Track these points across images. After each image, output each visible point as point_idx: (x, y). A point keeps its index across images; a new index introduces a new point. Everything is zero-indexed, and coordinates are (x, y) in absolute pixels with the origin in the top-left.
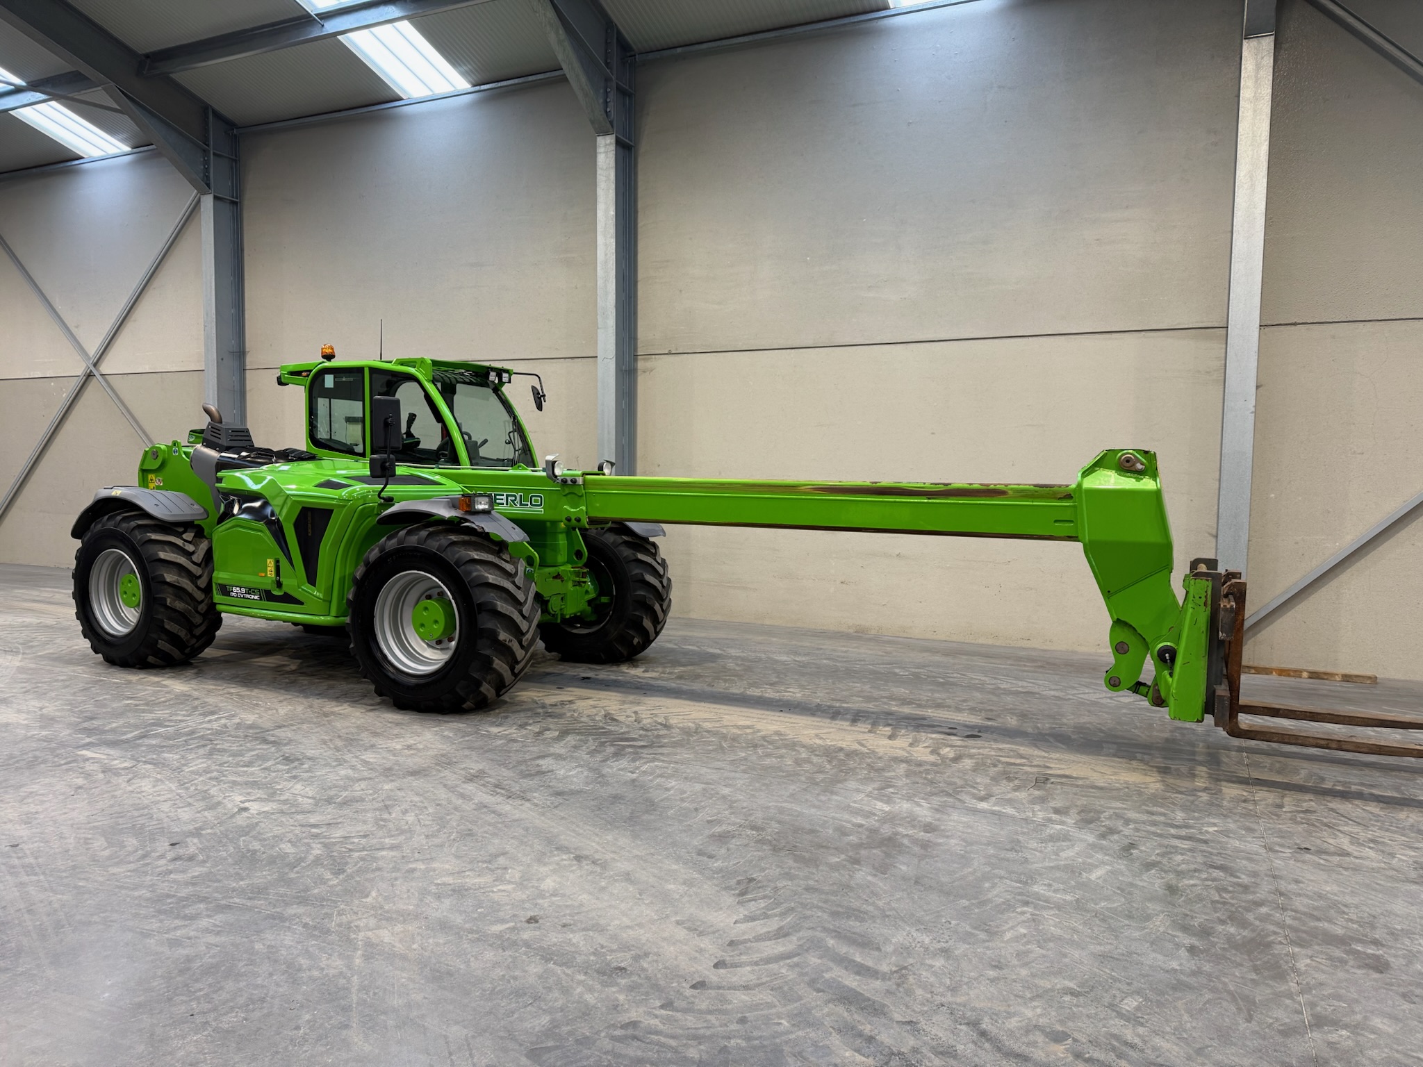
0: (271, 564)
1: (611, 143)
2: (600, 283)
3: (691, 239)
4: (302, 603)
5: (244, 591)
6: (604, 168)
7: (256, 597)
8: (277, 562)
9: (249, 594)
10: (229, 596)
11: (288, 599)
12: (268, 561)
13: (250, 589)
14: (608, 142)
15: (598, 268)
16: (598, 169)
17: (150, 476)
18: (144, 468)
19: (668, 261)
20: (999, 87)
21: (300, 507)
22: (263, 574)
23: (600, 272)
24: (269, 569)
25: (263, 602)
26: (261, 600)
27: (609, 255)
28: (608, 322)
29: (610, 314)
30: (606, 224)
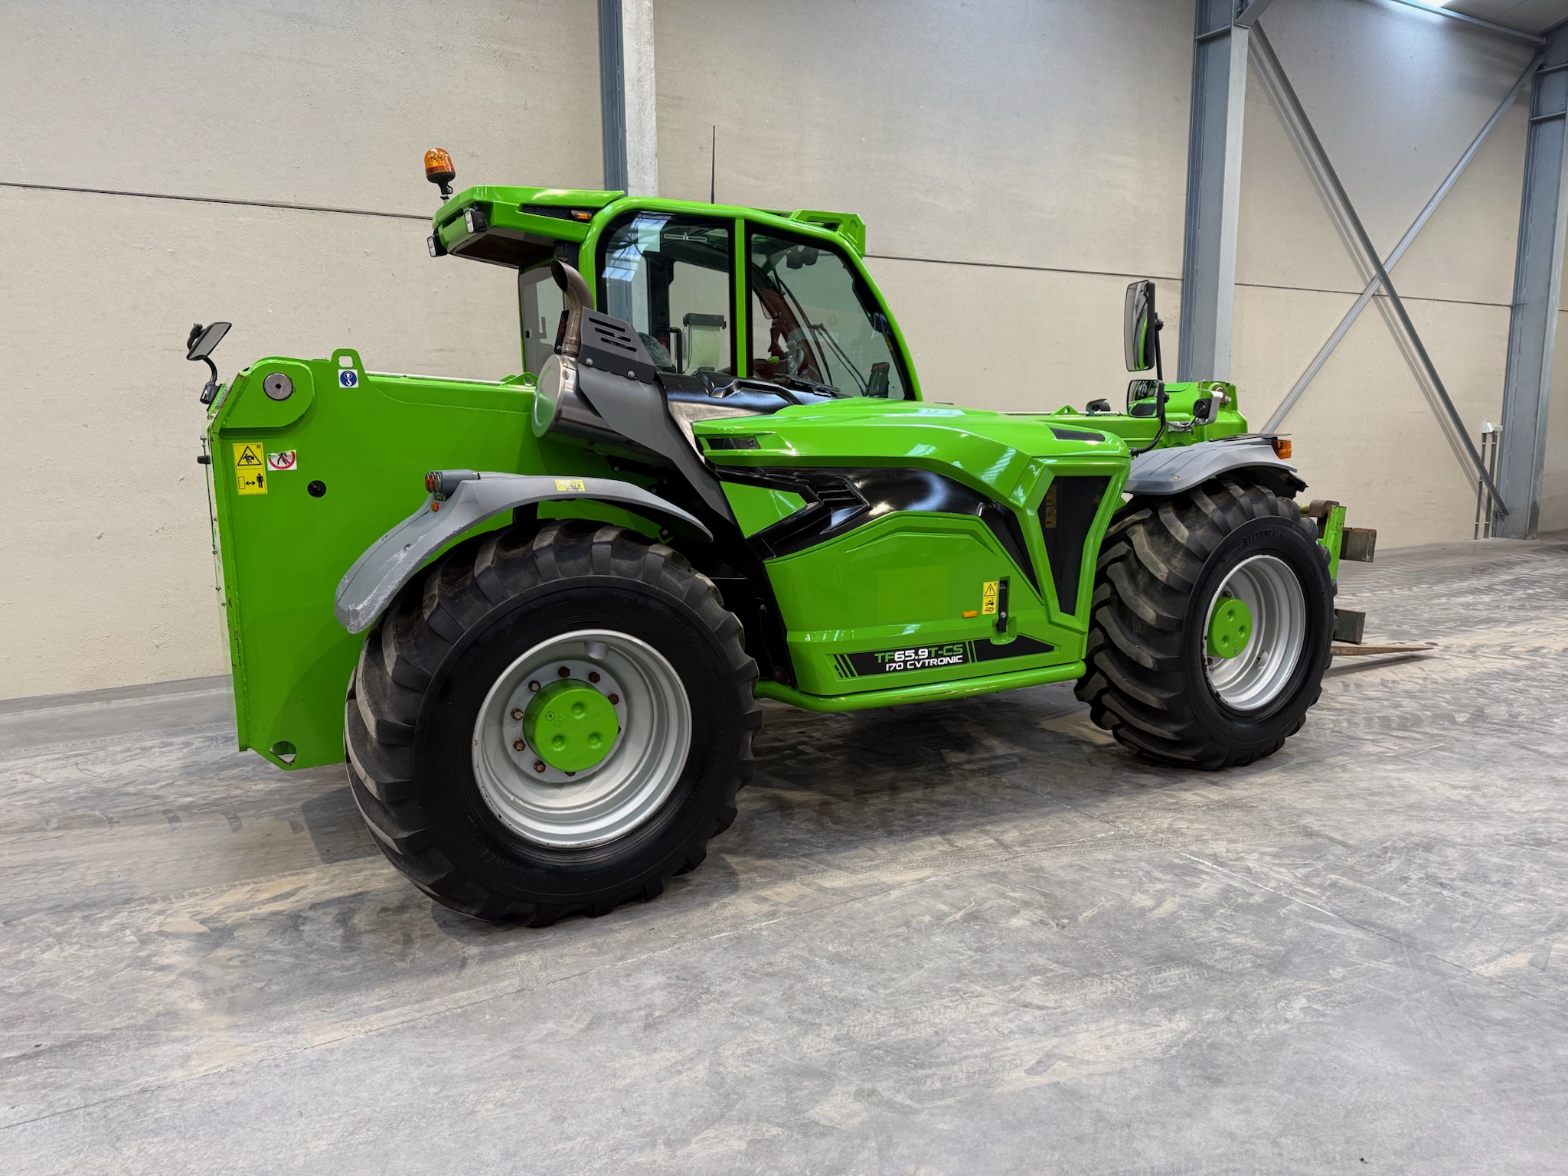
0: (990, 591)
4: (1046, 648)
5: (924, 653)
7: (954, 660)
8: (1004, 583)
9: (937, 656)
10: (885, 672)
11: (1026, 646)
12: (986, 585)
13: (941, 647)
17: (238, 449)
18: (230, 425)
21: (1052, 477)
22: (973, 613)
24: (986, 600)
25: (970, 665)
26: (965, 660)
27: (644, 71)
28: (646, 178)
29: (648, 166)
30: (637, 18)
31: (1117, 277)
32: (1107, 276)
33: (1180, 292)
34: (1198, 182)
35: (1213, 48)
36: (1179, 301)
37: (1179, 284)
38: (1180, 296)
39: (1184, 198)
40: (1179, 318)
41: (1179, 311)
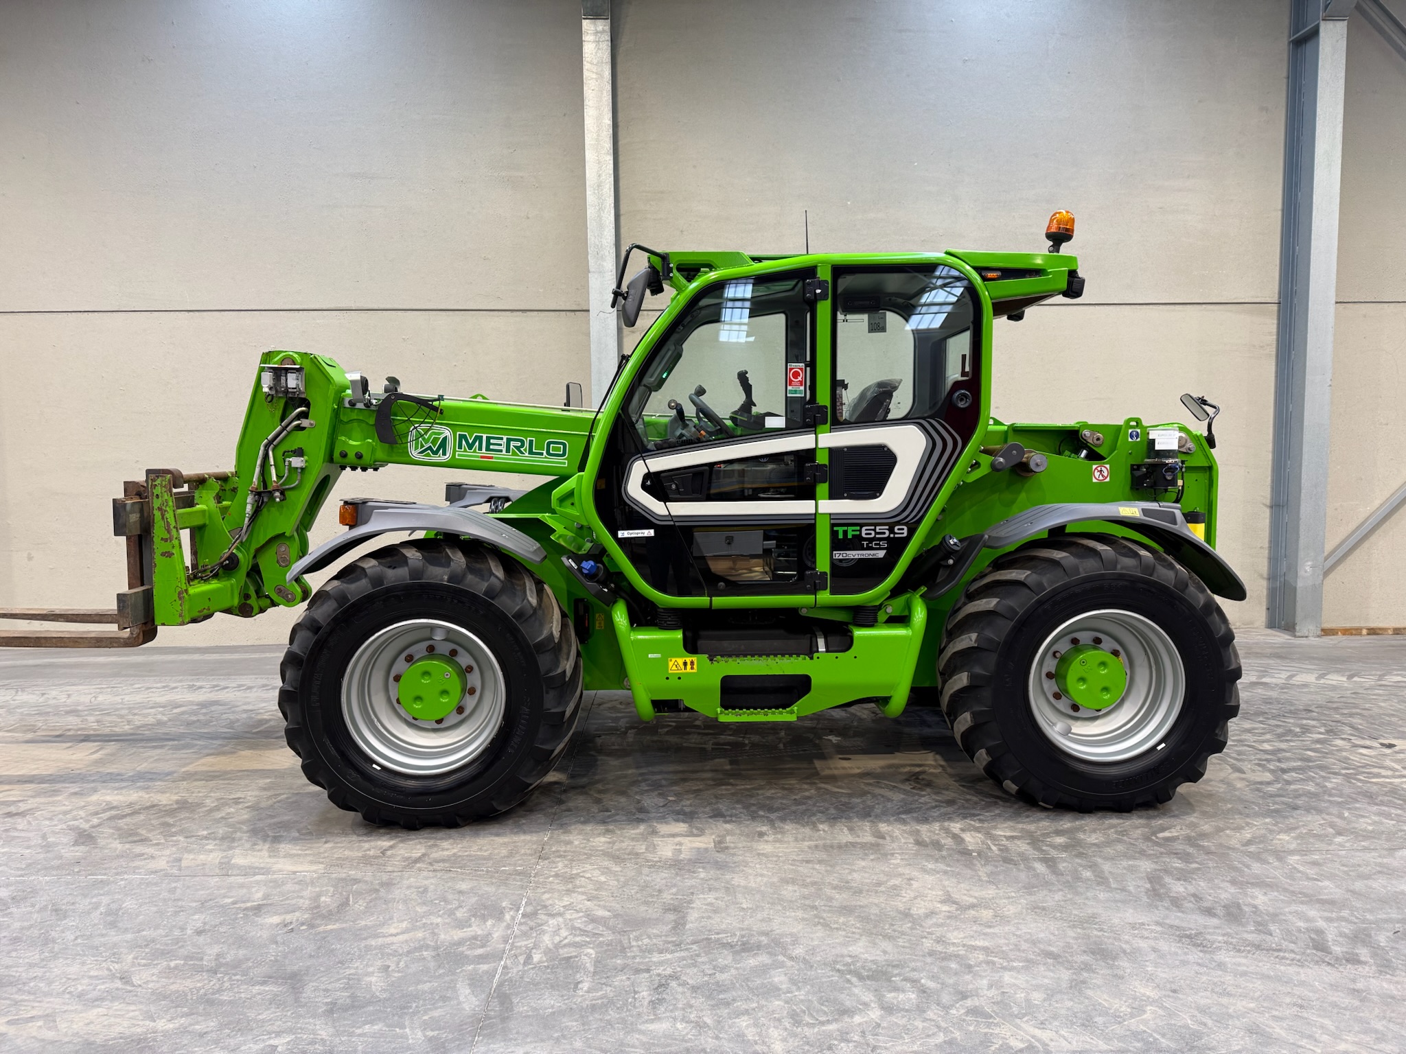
1: (603, 32)
2: (591, 212)
3: (694, 167)
6: (595, 61)
14: (600, 28)
15: (588, 193)
16: (585, 63)
19: (662, 192)
20: (1062, 34)
23: (591, 198)
27: (603, 177)
28: (605, 264)
29: (607, 254)
30: (598, 135)
31: (1177, 307)
32: (1161, 307)
33: (1275, 317)
34: (1296, 195)
35: (1309, 46)
36: (1275, 326)
37: (1275, 307)
38: (1275, 322)
39: (1279, 214)
40: (1274, 346)
41: (1275, 337)
